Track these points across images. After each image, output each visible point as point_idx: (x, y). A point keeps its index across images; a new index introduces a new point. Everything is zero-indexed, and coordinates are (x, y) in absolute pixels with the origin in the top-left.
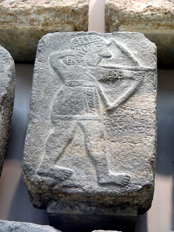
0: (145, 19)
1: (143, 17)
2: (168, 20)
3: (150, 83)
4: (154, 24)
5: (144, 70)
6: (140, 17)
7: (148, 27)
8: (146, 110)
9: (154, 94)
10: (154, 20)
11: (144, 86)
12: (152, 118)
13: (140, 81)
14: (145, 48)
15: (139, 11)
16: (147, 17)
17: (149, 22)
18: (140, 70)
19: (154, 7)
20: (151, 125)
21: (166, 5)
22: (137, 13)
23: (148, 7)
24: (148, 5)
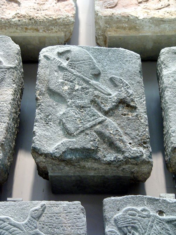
0: (14, 24)
1: (12, 23)
2: (32, 25)
3: (10, 78)
4: (22, 28)
5: (6, 68)
6: (10, 23)
7: (18, 31)
8: (4, 101)
9: (12, 88)
10: (22, 25)
11: (5, 81)
12: (7, 108)
13: (2, 77)
14: (10, 49)
15: (9, 18)
16: (16, 22)
17: (18, 27)
18: (2, 68)
19: (20, 14)
20: (6, 114)
21: (31, 13)
22: (7, 19)
23: (16, 14)
24: (16, 13)
